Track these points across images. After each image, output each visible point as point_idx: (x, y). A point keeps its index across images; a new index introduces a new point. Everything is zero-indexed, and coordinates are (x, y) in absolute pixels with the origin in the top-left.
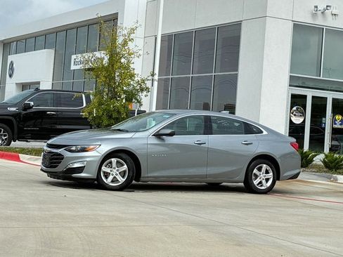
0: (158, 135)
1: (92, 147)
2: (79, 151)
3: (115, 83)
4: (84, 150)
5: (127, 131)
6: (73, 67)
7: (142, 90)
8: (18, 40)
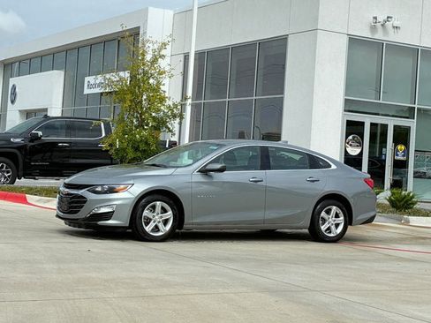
0: (205, 171)
1: (122, 186)
2: (106, 193)
3: (142, 108)
4: (112, 191)
5: (165, 167)
6: (86, 91)
7: (174, 116)
8: (20, 60)
